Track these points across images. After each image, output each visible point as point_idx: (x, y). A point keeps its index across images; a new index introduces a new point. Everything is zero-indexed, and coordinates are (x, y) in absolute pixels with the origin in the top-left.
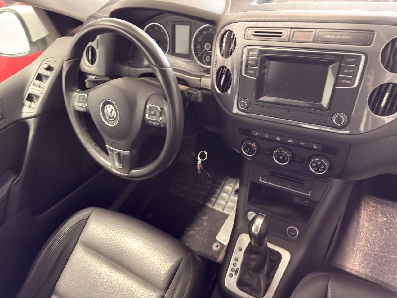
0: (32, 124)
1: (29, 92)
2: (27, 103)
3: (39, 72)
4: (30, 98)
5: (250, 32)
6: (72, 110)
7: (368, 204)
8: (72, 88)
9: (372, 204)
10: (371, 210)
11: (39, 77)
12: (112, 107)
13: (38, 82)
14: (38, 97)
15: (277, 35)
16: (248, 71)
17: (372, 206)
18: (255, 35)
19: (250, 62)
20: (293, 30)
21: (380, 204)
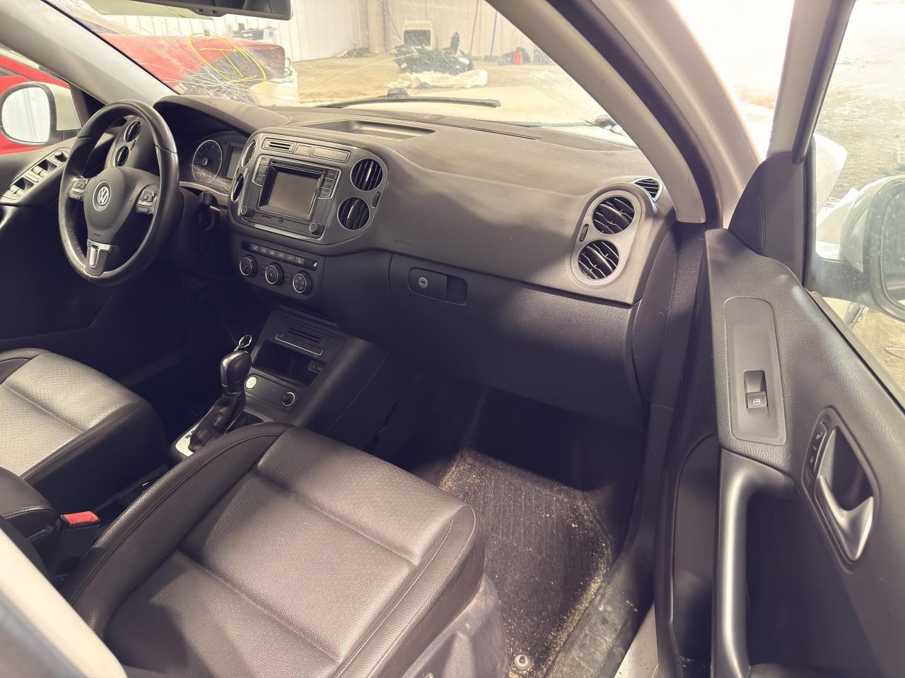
0: (9, 211)
1: (23, 176)
2: (14, 188)
3: (47, 158)
4: (22, 184)
5: (268, 143)
6: (66, 196)
7: (465, 461)
8: (75, 171)
9: (470, 460)
10: (466, 468)
11: (44, 165)
12: (107, 189)
13: (38, 169)
14: (32, 185)
15: (286, 147)
16: (258, 179)
17: (468, 464)
18: (270, 146)
19: (261, 170)
20: (298, 144)
21: (480, 461)
